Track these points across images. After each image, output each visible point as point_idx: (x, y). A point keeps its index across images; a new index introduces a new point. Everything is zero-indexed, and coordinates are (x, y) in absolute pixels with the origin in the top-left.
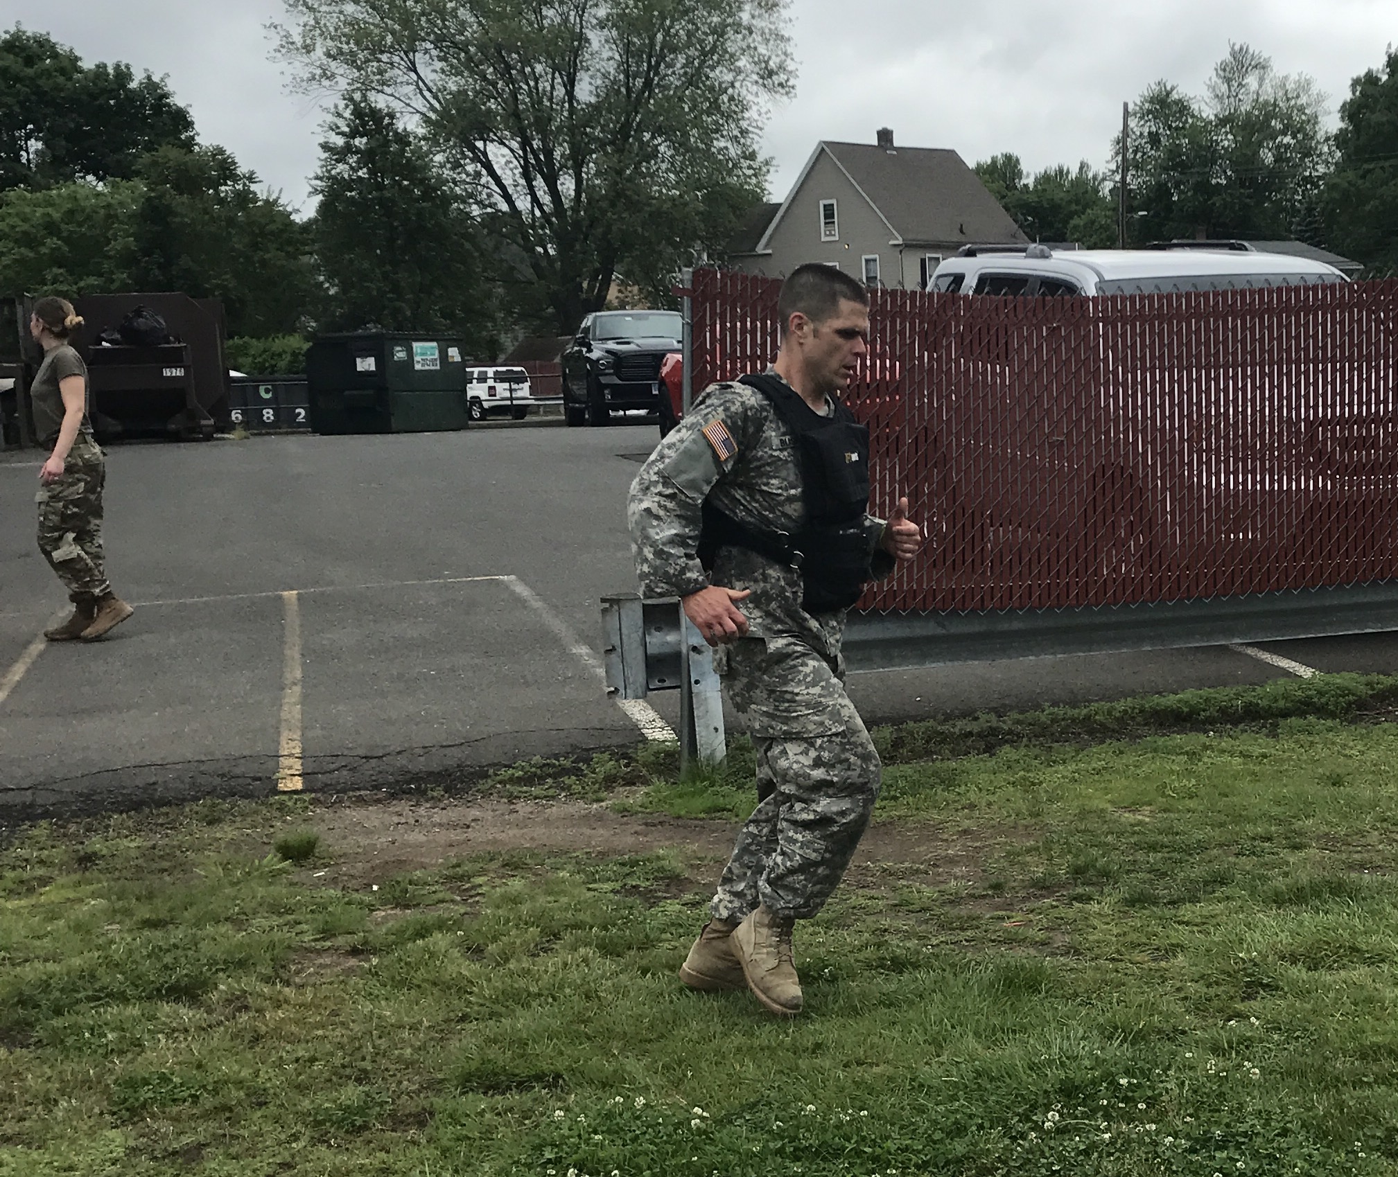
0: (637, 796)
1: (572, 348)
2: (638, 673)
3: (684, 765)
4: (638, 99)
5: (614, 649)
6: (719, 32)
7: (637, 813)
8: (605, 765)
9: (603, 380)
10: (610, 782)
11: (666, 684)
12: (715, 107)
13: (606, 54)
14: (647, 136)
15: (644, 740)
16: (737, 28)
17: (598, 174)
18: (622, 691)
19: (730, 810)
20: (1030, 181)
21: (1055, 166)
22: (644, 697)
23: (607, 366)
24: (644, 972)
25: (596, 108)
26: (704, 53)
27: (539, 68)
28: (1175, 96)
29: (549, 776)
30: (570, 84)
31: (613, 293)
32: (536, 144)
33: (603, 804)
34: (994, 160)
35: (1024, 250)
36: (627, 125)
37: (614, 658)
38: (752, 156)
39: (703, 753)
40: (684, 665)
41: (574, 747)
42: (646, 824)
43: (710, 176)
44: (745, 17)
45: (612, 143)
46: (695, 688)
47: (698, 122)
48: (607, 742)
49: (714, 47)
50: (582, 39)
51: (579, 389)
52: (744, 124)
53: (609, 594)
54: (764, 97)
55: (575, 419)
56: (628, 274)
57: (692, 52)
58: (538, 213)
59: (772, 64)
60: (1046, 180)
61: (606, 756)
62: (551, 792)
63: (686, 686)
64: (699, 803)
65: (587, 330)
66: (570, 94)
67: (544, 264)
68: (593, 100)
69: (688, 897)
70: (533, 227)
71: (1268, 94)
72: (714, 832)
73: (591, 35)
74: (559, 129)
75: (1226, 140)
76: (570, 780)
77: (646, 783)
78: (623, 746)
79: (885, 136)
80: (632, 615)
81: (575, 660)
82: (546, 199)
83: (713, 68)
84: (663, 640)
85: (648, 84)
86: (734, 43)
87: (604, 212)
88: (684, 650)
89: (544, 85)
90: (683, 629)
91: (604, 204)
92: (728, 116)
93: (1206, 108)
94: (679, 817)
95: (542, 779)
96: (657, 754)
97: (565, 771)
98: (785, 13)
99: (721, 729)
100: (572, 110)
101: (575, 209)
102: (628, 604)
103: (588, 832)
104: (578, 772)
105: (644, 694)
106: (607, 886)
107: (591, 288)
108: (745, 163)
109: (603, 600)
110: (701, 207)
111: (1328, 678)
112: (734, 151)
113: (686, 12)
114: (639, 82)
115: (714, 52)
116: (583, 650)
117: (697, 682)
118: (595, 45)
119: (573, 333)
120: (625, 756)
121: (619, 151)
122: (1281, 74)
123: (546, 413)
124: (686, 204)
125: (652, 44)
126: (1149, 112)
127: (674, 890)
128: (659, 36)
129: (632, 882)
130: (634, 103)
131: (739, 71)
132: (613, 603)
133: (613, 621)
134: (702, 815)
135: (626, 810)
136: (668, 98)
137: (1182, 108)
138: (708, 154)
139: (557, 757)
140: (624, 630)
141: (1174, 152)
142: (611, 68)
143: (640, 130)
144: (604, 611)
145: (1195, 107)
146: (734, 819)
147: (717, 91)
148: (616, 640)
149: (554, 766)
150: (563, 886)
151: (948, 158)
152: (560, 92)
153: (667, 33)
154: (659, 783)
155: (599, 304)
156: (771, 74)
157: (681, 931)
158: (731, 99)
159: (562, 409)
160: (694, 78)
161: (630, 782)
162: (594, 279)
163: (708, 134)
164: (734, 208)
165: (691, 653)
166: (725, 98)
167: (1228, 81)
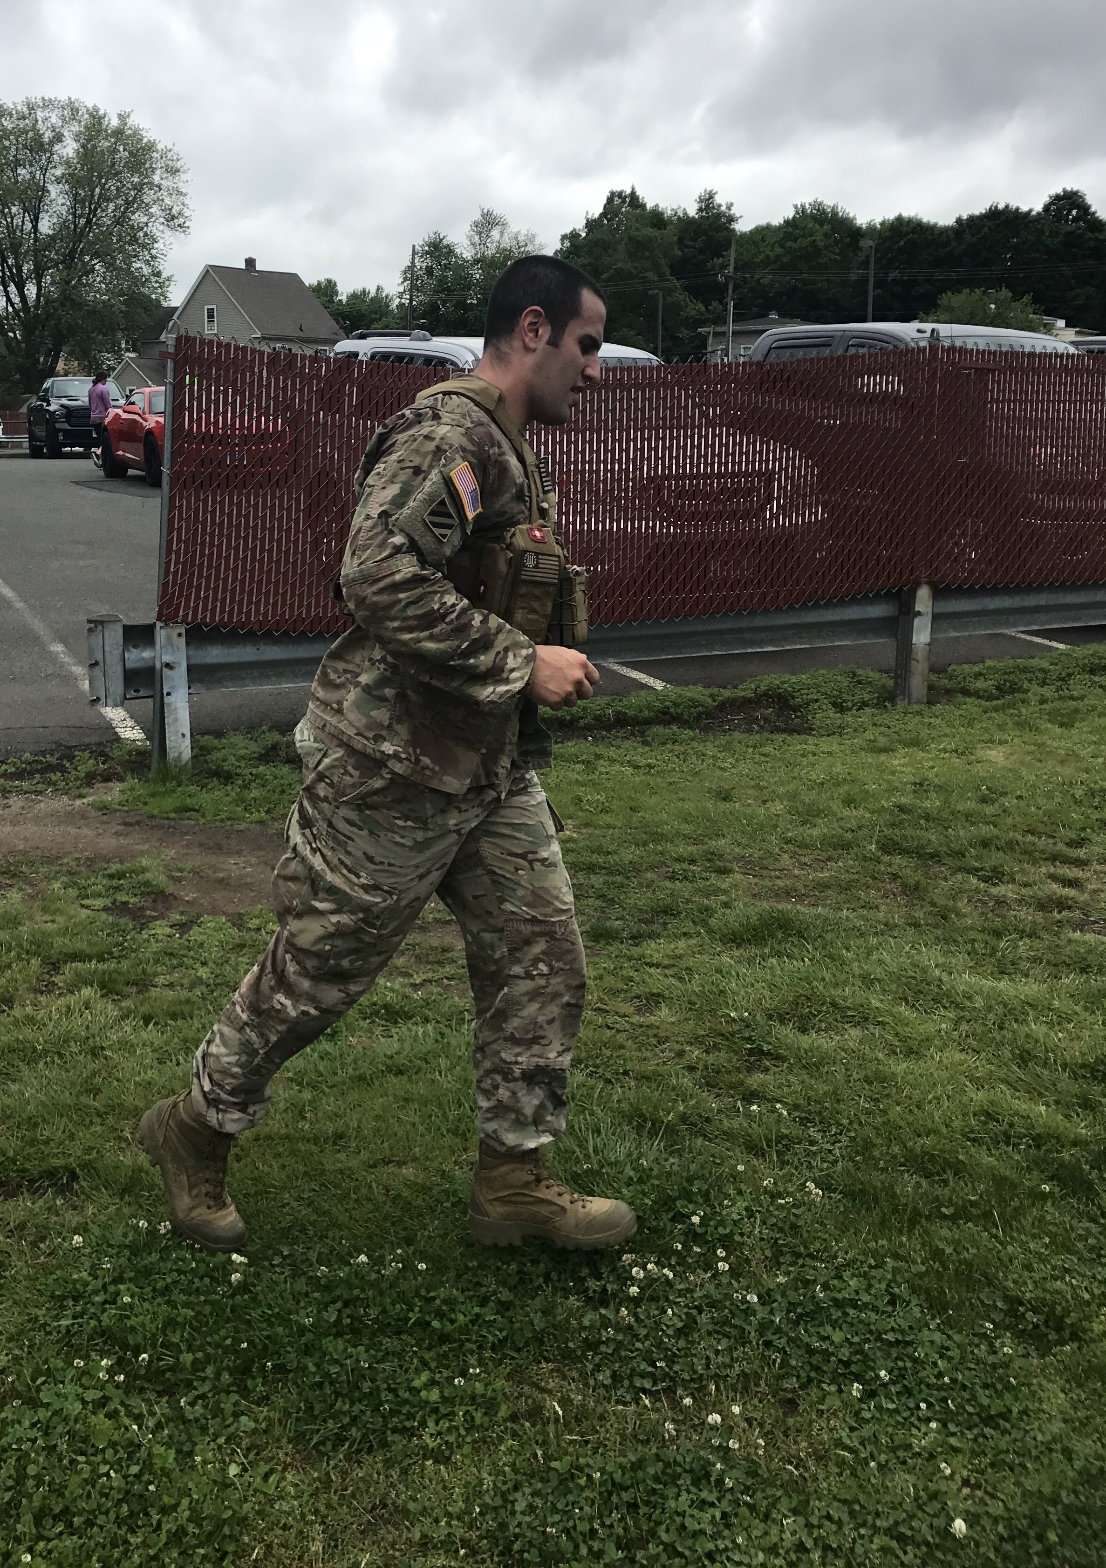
0: (113, 793)
1: (34, 402)
2: (117, 686)
3: (154, 765)
4: (82, 233)
5: (96, 664)
6: (139, 188)
7: (116, 811)
8: (87, 764)
9: (58, 425)
10: (90, 779)
11: (141, 694)
12: (134, 240)
13: (60, 201)
14: (87, 258)
15: (117, 739)
16: (151, 185)
17: (52, 283)
18: (103, 700)
19: (197, 811)
20: (344, 298)
21: (360, 288)
22: (122, 705)
23: (62, 415)
24: (147, 1020)
25: (52, 238)
26: (128, 203)
27: (14, 209)
28: (445, 242)
29: (38, 771)
30: (35, 221)
31: (60, 366)
32: (10, 262)
33: (85, 801)
34: (319, 283)
35: (409, 335)
36: (73, 252)
37: (98, 671)
38: (158, 274)
39: (171, 755)
40: (158, 679)
41: (58, 744)
42: (126, 824)
43: (130, 287)
44: (156, 178)
45: (62, 262)
46: (167, 700)
47: (121, 250)
48: (87, 740)
49: (135, 198)
50: (44, 190)
51: (40, 431)
52: (154, 252)
53: (94, 617)
54: (168, 233)
55: (36, 453)
56: (71, 353)
57: (120, 201)
58: (10, 309)
59: (174, 212)
60: (354, 297)
61: (87, 754)
62: (40, 787)
63: (158, 699)
64: (169, 803)
65: (47, 390)
66: (35, 227)
67: (14, 344)
68: (51, 232)
69: (176, 917)
70: (7, 318)
71: (506, 243)
72: (186, 834)
73: (50, 187)
74: (27, 251)
75: (477, 274)
76: (56, 776)
77: (121, 780)
78: (100, 744)
79: (250, 262)
80: (115, 635)
81: (53, 658)
82: (16, 300)
83: (133, 213)
84: (139, 656)
85: (89, 222)
86: (149, 196)
87: (56, 310)
88: (158, 666)
89: (18, 221)
90: (158, 646)
91: (56, 305)
92: (144, 246)
93: (465, 251)
94: (153, 817)
95: (31, 774)
96: (130, 753)
97: (50, 768)
98: (184, 177)
99: (188, 735)
100: (36, 239)
101: (36, 307)
102: (111, 626)
103: (74, 831)
104: (63, 770)
105: (123, 702)
106: (99, 903)
107: (46, 361)
108: (153, 279)
109: (89, 621)
110: (124, 308)
111: (678, 690)
112: (146, 270)
113: (116, 174)
114: (83, 221)
115: (133, 202)
116: (58, 648)
117: (169, 694)
118: (53, 195)
119: (37, 393)
120: (103, 754)
121: (68, 268)
122: (515, 230)
123: (13, 447)
124: (112, 306)
125: (93, 196)
126: (427, 253)
127: (160, 906)
128: (97, 190)
129: (122, 897)
130: (79, 235)
131: (151, 216)
132: (97, 624)
133: (97, 639)
134: (173, 815)
135: (105, 807)
136: (102, 233)
137: (450, 251)
138: (129, 272)
139: (43, 753)
140: (107, 649)
141: (442, 281)
142: (64, 210)
143: (82, 254)
144: (90, 630)
145: (458, 251)
146: (202, 821)
147: (135, 230)
148: (99, 657)
149: (41, 762)
150: (58, 905)
151: (292, 279)
152: (28, 226)
153: (103, 188)
154: (132, 781)
155: (51, 372)
156: (173, 218)
157: (175, 962)
158: (146, 235)
159: (26, 445)
160: (120, 220)
161: (107, 778)
162: (47, 356)
163: (129, 258)
164: (146, 309)
165: (165, 670)
166: (141, 234)
167: (480, 234)
